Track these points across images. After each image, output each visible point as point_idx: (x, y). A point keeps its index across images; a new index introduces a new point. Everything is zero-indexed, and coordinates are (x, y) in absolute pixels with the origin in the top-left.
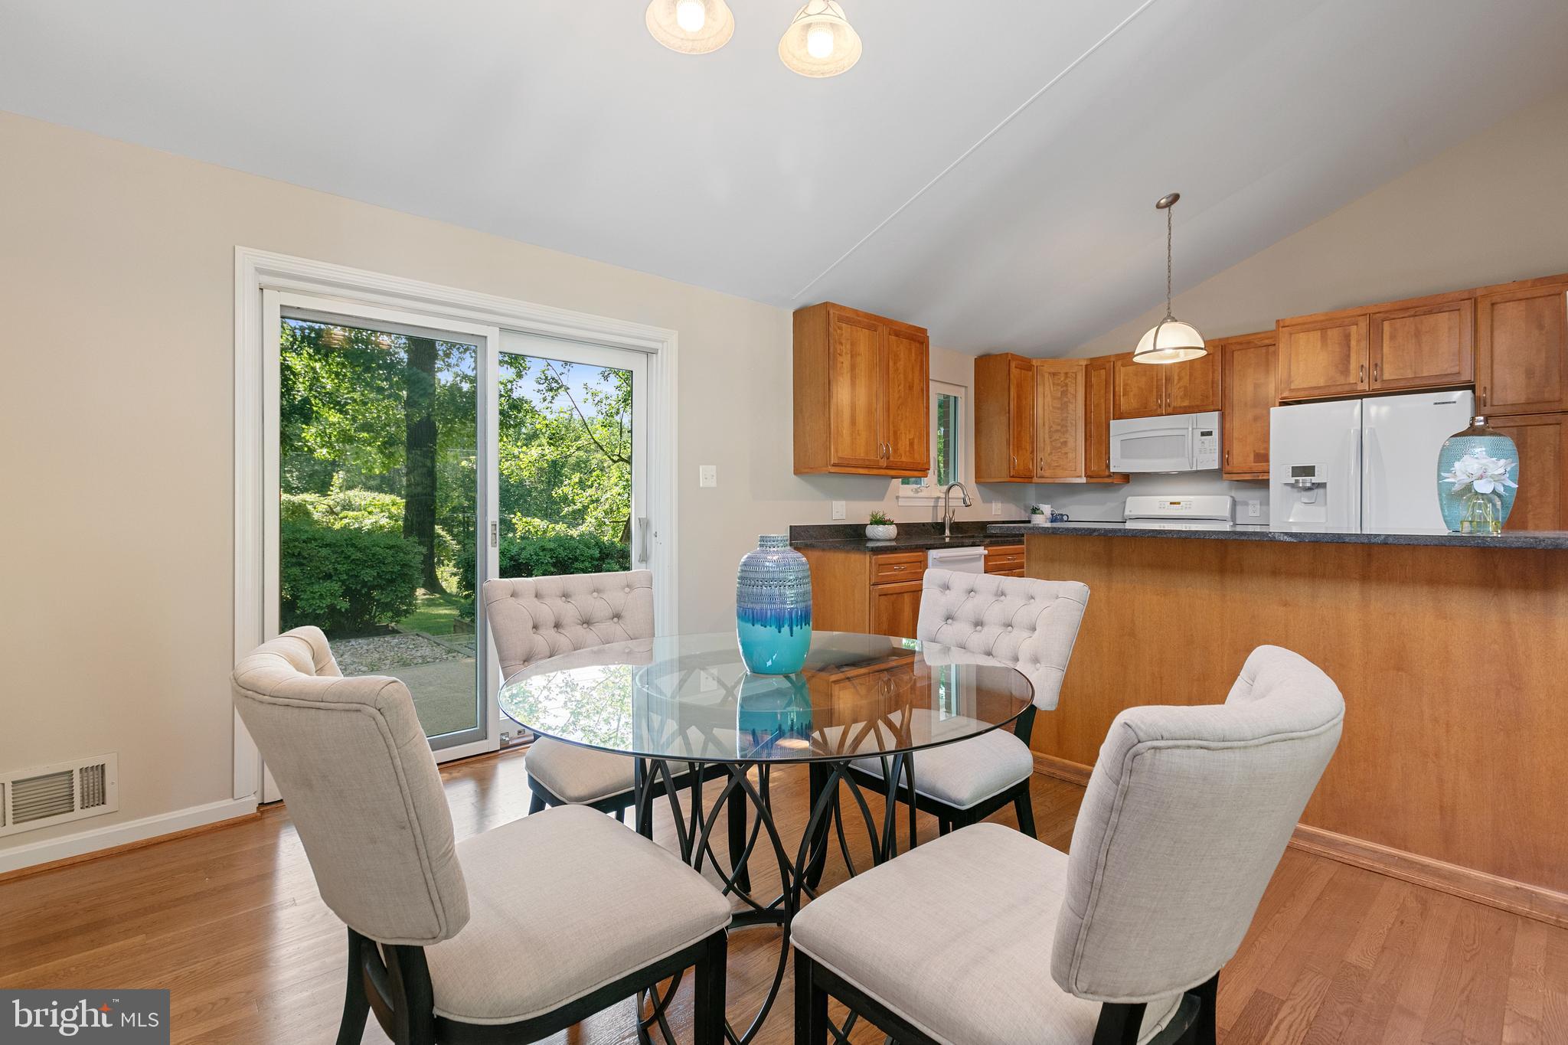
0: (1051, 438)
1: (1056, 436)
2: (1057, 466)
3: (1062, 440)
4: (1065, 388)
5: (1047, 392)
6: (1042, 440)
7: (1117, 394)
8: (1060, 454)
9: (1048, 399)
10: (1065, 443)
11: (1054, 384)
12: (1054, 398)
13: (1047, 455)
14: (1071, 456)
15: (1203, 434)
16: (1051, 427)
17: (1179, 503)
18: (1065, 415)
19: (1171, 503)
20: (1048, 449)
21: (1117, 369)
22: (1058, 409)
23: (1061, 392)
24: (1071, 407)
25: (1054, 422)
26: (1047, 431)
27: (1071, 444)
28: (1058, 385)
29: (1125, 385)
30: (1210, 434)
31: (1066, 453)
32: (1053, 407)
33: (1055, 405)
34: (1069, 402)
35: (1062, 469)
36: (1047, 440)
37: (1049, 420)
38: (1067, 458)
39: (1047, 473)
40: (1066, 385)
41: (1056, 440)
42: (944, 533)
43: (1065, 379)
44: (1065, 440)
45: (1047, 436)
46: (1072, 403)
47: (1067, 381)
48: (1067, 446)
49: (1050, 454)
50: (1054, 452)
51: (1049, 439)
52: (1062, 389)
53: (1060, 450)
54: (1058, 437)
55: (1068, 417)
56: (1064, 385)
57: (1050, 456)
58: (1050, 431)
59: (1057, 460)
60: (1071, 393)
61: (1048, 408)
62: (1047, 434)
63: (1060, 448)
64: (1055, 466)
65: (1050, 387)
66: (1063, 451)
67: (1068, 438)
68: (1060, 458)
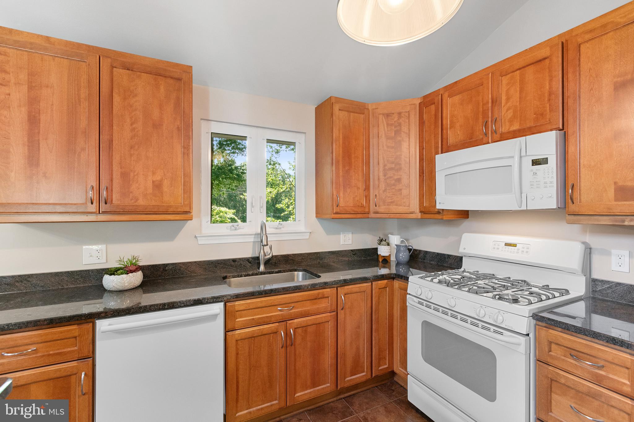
0: (385, 176)
1: (390, 174)
2: (392, 202)
3: (396, 177)
4: (398, 128)
5: (382, 133)
6: (376, 178)
7: (444, 127)
8: (394, 190)
9: (383, 139)
10: (399, 180)
11: (388, 124)
12: (388, 138)
13: (381, 192)
14: (405, 192)
15: (535, 162)
16: (385, 166)
17: (515, 245)
18: (398, 154)
19: (507, 244)
20: (382, 186)
21: (444, 101)
22: (392, 147)
23: (395, 131)
24: (404, 145)
25: (388, 161)
26: (381, 169)
27: (405, 181)
28: (392, 125)
29: (452, 116)
30: (545, 161)
31: (401, 190)
32: (388, 147)
33: (389, 145)
34: (403, 140)
35: (397, 205)
36: (382, 177)
37: (383, 159)
38: (401, 194)
39: (382, 209)
40: (400, 125)
41: (391, 177)
42: (259, 268)
43: (398, 119)
44: (399, 177)
45: (381, 174)
47: (401, 120)
48: (401, 183)
49: (385, 191)
50: (388, 189)
51: (383, 177)
52: (396, 129)
53: (394, 187)
54: (392, 175)
55: (401, 155)
56: (397, 124)
57: (385, 193)
58: (384, 170)
59: (392, 197)
60: (404, 132)
61: (383, 147)
62: (382, 173)
63: (394, 185)
64: (389, 202)
65: (384, 128)
66: (397, 188)
67: (401, 176)
68: (394, 194)
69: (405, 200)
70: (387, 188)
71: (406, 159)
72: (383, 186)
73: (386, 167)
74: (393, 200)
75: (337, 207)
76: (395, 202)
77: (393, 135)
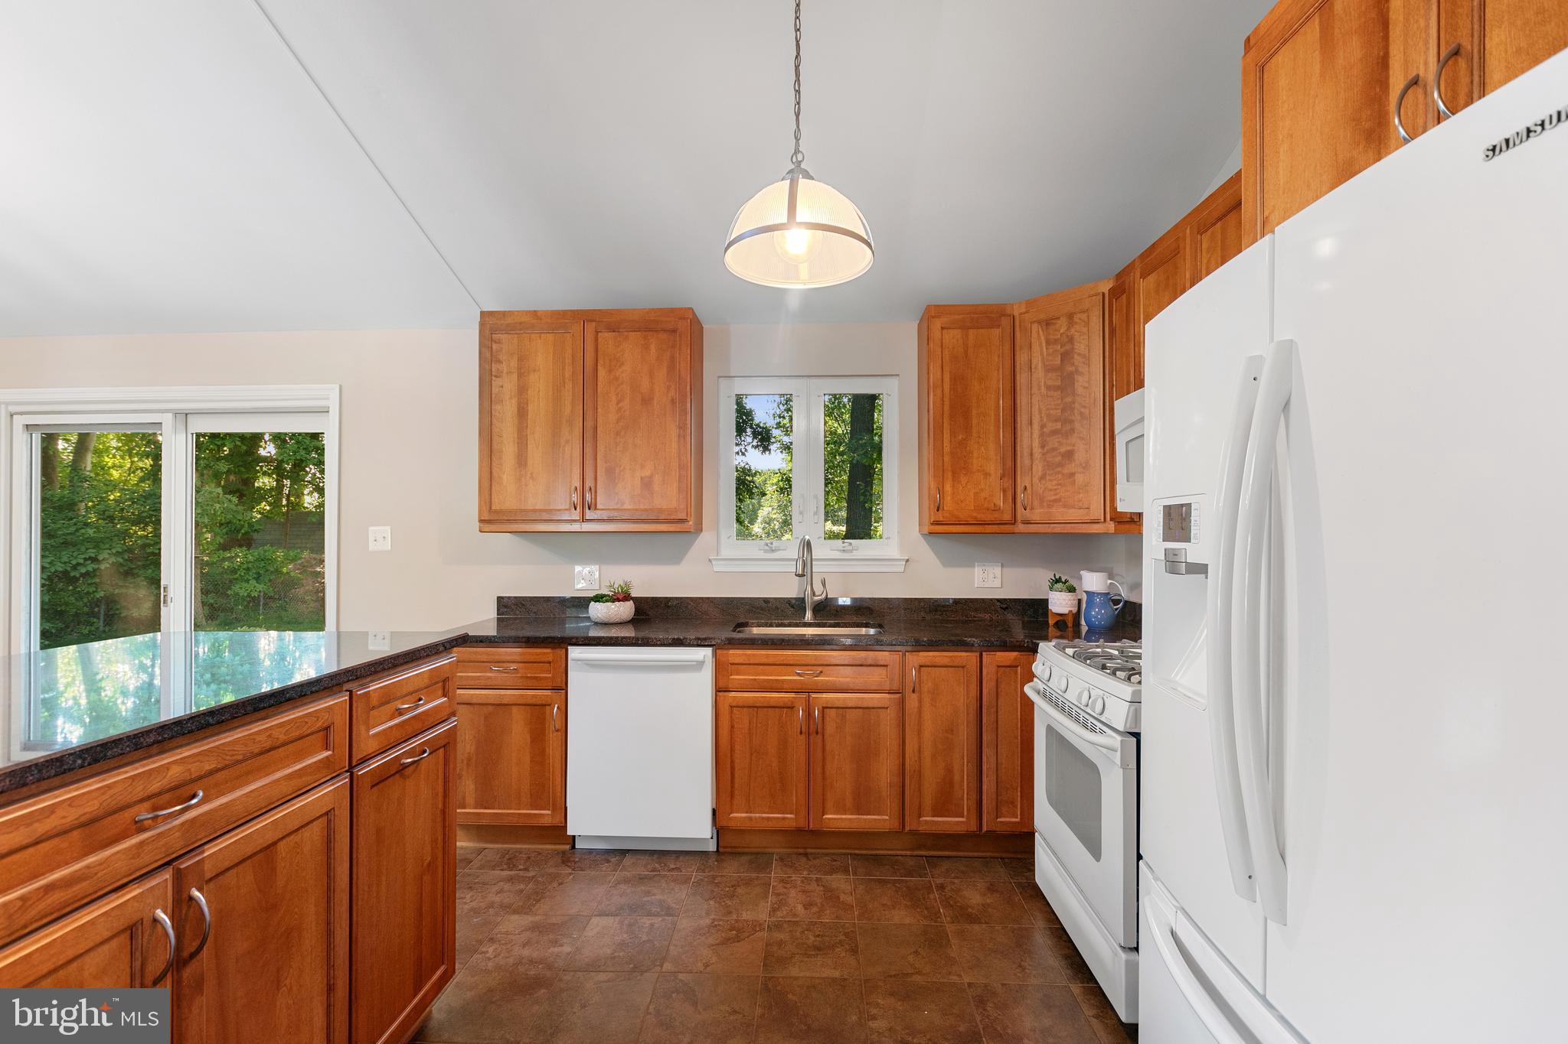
0: (1043, 447)
1: (1053, 442)
2: (1055, 501)
3: (1063, 450)
4: (1068, 347)
5: (1037, 361)
6: (1026, 452)
8: (1060, 476)
9: (1039, 373)
10: (1069, 455)
11: (1048, 343)
12: (1049, 369)
13: (1038, 479)
14: (1080, 479)
16: (1043, 426)
18: (1069, 399)
20: (1038, 468)
22: (1057, 388)
23: (1062, 354)
24: (1080, 381)
25: (1048, 416)
26: (1036, 434)
27: (1080, 456)
28: (1056, 341)
31: (1072, 475)
32: (1048, 388)
33: (1050, 383)
34: (1077, 371)
35: (1065, 506)
36: (1037, 451)
37: (1040, 413)
38: (1073, 483)
39: (1037, 514)
40: (1071, 340)
41: (1054, 449)
42: (803, 615)
43: (1069, 329)
44: (1069, 448)
45: (1036, 444)
46: (1082, 374)
47: (1073, 331)
48: (1074, 460)
49: (1042, 478)
50: (1049, 474)
51: (1040, 450)
52: (1063, 350)
53: (1059, 469)
54: (1056, 445)
55: (1074, 403)
56: (1067, 340)
57: (1043, 482)
58: (1042, 435)
59: (1056, 490)
60: (1079, 354)
61: (1039, 389)
62: (1037, 441)
63: (1060, 465)
64: (1051, 501)
65: (1041, 350)
66: (1066, 471)
67: (1074, 446)
68: (1060, 484)
69: (1081, 495)
70: (1048, 472)
71: (1083, 410)
72: (1040, 468)
73: (1045, 430)
74: (1058, 497)
75: (938, 510)
76: (1063, 500)
77: (1058, 362)
